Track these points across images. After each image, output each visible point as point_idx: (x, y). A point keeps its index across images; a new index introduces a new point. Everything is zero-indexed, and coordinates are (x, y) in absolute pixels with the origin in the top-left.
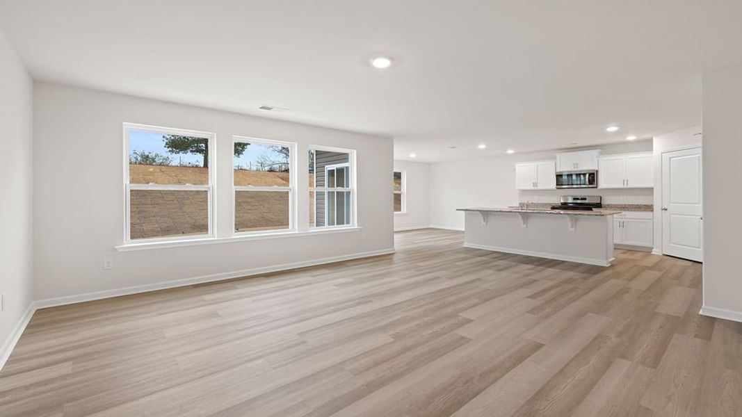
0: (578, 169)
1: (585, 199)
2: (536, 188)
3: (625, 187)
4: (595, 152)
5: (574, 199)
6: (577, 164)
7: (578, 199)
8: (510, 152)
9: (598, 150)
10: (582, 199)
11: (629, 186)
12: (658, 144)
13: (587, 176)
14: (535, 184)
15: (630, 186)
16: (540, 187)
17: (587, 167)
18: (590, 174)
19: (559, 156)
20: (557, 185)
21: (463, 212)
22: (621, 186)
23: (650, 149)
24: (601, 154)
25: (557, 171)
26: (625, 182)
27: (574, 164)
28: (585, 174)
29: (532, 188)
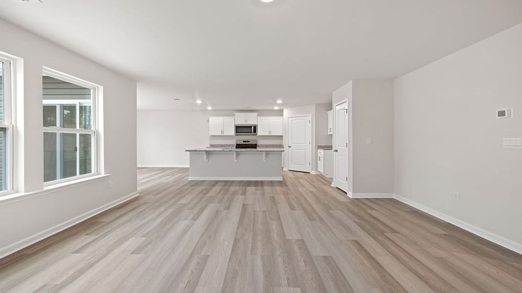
0: (247, 123)
1: (249, 142)
2: (223, 134)
3: (270, 135)
4: (255, 114)
5: (244, 142)
7: (245, 142)
8: (210, 108)
9: (257, 113)
12: (286, 112)
13: (253, 128)
14: (222, 132)
15: (272, 134)
16: (225, 134)
17: (250, 122)
18: (254, 127)
19: (237, 114)
20: (236, 133)
21: (188, 152)
22: (267, 134)
23: (282, 115)
24: (258, 115)
25: (236, 124)
26: (270, 132)
27: (245, 120)
28: (251, 127)
29: (220, 134)
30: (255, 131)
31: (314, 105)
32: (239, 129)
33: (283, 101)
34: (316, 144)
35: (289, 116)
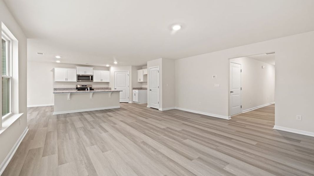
0: (86, 74)
1: (86, 86)
3: (101, 81)
4: (92, 68)
5: (82, 86)
6: (86, 72)
7: (83, 86)
9: (93, 68)
10: (85, 86)
11: (103, 81)
14: (67, 79)
16: (68, 81)
17: (88, 73)
18: (91, 76)
19: (78, 67)
20: (78, 80)
22: (100, 81)
23: (110, 70)
24: (94, 69)
25: (77, 74)
26: (101, 80)
27: (85, 72)
28: (89, 76)
29: (65, 81)
30: (92, 79)
31: (131, 66)
32: (80, 77)
33: (118, 62)
34: (132, 87)
35: (115, 71)
